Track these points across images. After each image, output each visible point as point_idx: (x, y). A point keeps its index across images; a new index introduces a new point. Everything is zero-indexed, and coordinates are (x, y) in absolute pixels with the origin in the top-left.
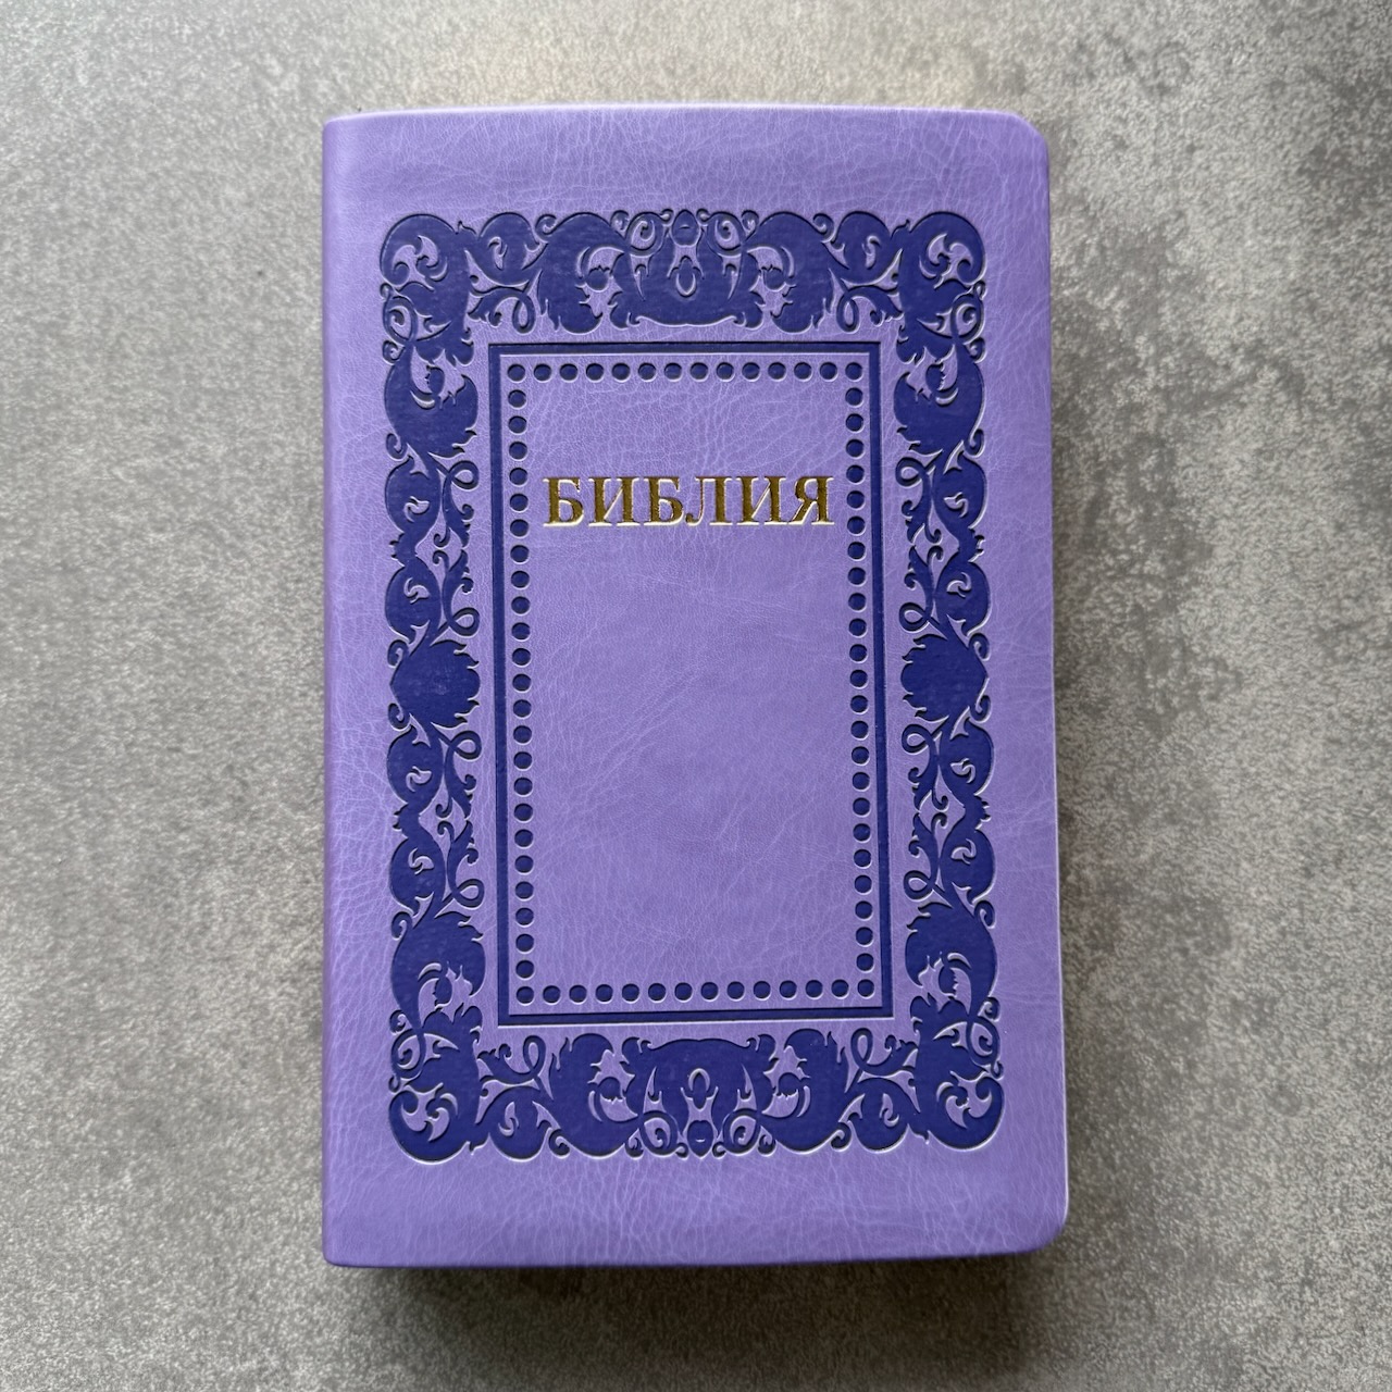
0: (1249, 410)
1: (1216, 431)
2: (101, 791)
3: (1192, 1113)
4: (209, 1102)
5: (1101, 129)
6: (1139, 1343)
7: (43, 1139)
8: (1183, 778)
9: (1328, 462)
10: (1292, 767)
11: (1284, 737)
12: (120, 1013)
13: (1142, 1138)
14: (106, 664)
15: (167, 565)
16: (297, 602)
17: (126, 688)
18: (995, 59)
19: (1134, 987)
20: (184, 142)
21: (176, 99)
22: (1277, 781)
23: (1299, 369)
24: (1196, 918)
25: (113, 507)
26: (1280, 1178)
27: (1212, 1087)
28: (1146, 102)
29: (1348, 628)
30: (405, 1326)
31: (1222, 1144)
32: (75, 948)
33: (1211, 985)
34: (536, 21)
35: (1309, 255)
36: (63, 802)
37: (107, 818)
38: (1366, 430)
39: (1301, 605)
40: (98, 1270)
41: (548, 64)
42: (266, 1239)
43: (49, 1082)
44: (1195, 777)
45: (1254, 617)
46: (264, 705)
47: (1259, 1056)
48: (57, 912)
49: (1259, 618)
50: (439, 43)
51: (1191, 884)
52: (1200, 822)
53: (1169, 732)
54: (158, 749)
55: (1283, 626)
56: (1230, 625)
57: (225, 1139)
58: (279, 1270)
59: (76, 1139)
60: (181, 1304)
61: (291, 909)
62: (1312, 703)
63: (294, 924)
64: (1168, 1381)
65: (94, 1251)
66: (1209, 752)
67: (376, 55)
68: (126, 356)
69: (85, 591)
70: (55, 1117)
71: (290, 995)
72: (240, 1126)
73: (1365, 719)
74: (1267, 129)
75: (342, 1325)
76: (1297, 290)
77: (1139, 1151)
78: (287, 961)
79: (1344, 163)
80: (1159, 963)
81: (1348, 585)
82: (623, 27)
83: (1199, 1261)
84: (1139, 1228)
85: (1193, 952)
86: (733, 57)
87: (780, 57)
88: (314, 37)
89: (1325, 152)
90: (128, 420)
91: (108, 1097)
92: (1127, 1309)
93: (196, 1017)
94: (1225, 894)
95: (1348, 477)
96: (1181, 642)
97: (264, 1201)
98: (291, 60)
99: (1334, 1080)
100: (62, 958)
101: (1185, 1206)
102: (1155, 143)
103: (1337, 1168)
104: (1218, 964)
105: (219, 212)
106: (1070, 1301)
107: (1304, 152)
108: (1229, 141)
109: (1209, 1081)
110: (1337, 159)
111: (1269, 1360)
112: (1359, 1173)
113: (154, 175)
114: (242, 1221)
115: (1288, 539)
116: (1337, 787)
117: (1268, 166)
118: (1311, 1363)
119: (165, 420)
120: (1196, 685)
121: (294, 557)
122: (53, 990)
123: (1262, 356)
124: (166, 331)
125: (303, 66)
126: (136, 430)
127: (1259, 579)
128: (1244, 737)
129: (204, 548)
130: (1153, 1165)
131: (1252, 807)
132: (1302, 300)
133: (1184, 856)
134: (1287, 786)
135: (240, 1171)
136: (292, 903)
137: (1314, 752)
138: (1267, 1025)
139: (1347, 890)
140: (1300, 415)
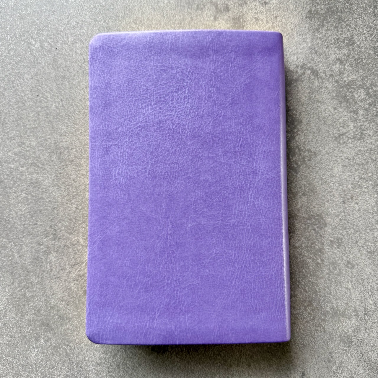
0: (305, 82)
1: (297, 89)
2: (19, 238)
3: (325, 273)
4: (60, 316)
5: (251, 16)
6: (323, 339)
7: (18, 334)
8: (305, 183)
9: (328, 92)
10: (334, 175)
11: (330, 167)
12: (33, 296)
13: (313, 282)
14: (14, 205)
15: (26, 176)
16: (61, 179)
17: (21, 210)
18: (220, 4)
19: (303, 242)
20: (13, 65)
21: (9, 55)
22: (331, 179)
23: (316, 69)
24: (316, 220)
25: (10, 163)
26: (353, 287)
27: (329, 265)
28: (262, 7)
29: (342, 135)
30: (123, 368)
31: (335, 280)
32: (18, 281)
33: (324, 237)
34: (98, 17)
35: (313, 39)
36: (9, 243)
37: (21, 245)
38: (337, 82)
39: (328, 131)
40: (38, 367)
41: (103, 28)
42: (82, 351)
43: (17, 318)
44: (308, 182)
45: (316, 137)
46: (57, 208)
47: (341, 254)
48: (12, 272)
49: (318, 137)
50: (74, 28)
51: (313, 211)
52: (312, 194)
53: (299, 172)
54: (31, 225)
55: (325, 138)
56: (310, 140)
57: (66, 326)
58: (87, 359)
59: (27, 332)
60: (62, 372)
61: (73, 261)
62: (336, 157)
63: (75, 265)
64: (332, 348)
65: (37, 362)
66: (311, 175)
67: (58, 34)
68: (7, 124)
69: (6, 187)
70: (21, 327)
71: (77, 284)
72: (70, 321)
73: (352, 158)
74: (295, 8)
75: (106, 371)
76: (311, 48)
77: (313, 286)
78: (74, 275)
79: (317, 13)
80: (308, 234)
81: (340, 123)
82: (121, 14)
83: (335, 313)
84: (317, 307)
85: (317, 229)
86: (151, 17)
87: (163, 14)
88: (42, 32)
89: (312, 11)
90: (10, 140)
91: (34, 320)
92: (317, 330)
93: (53, 294)
94: (322, 212)
95: (335, 95)
96: (297, 147)
97: (80, 341)
98: (37, 39)
99: (363, 257)
100: (16, 285)
101: (328, 299)
102: (266, 17)
103: (368, 281)
104: (324, 231)
105: (25, 82)
106: (301, 330)
107: (306, 12)
108: (285, 13)
109: (328, 264)
110: (315, 12)
111: (359, 337)
112: (374, 282)
113: (6, 75)
114: (75, 347)
115: (321, 114)
116: (348, 178)
117: (297, 18)
118: (371, 336)
119: (19, 138)
120: (304, 158)
121: (58, 168)
122: (14, 293)
123: (305, 67)
124: (16, 115)
125: (40, 40)
126: (12, 142)
127: (316, 126)
128: (320, 169)
129: (35, 170)
130: (317, 289)
131: (326, 187)
132: (313, 51)
133: (309, 204)
134: (334, 180)
135: (72, 333)
136: (73, 259)
137: (340, 170)
138: (341, 246)
139: (356, 205)
140: (318, 81)
